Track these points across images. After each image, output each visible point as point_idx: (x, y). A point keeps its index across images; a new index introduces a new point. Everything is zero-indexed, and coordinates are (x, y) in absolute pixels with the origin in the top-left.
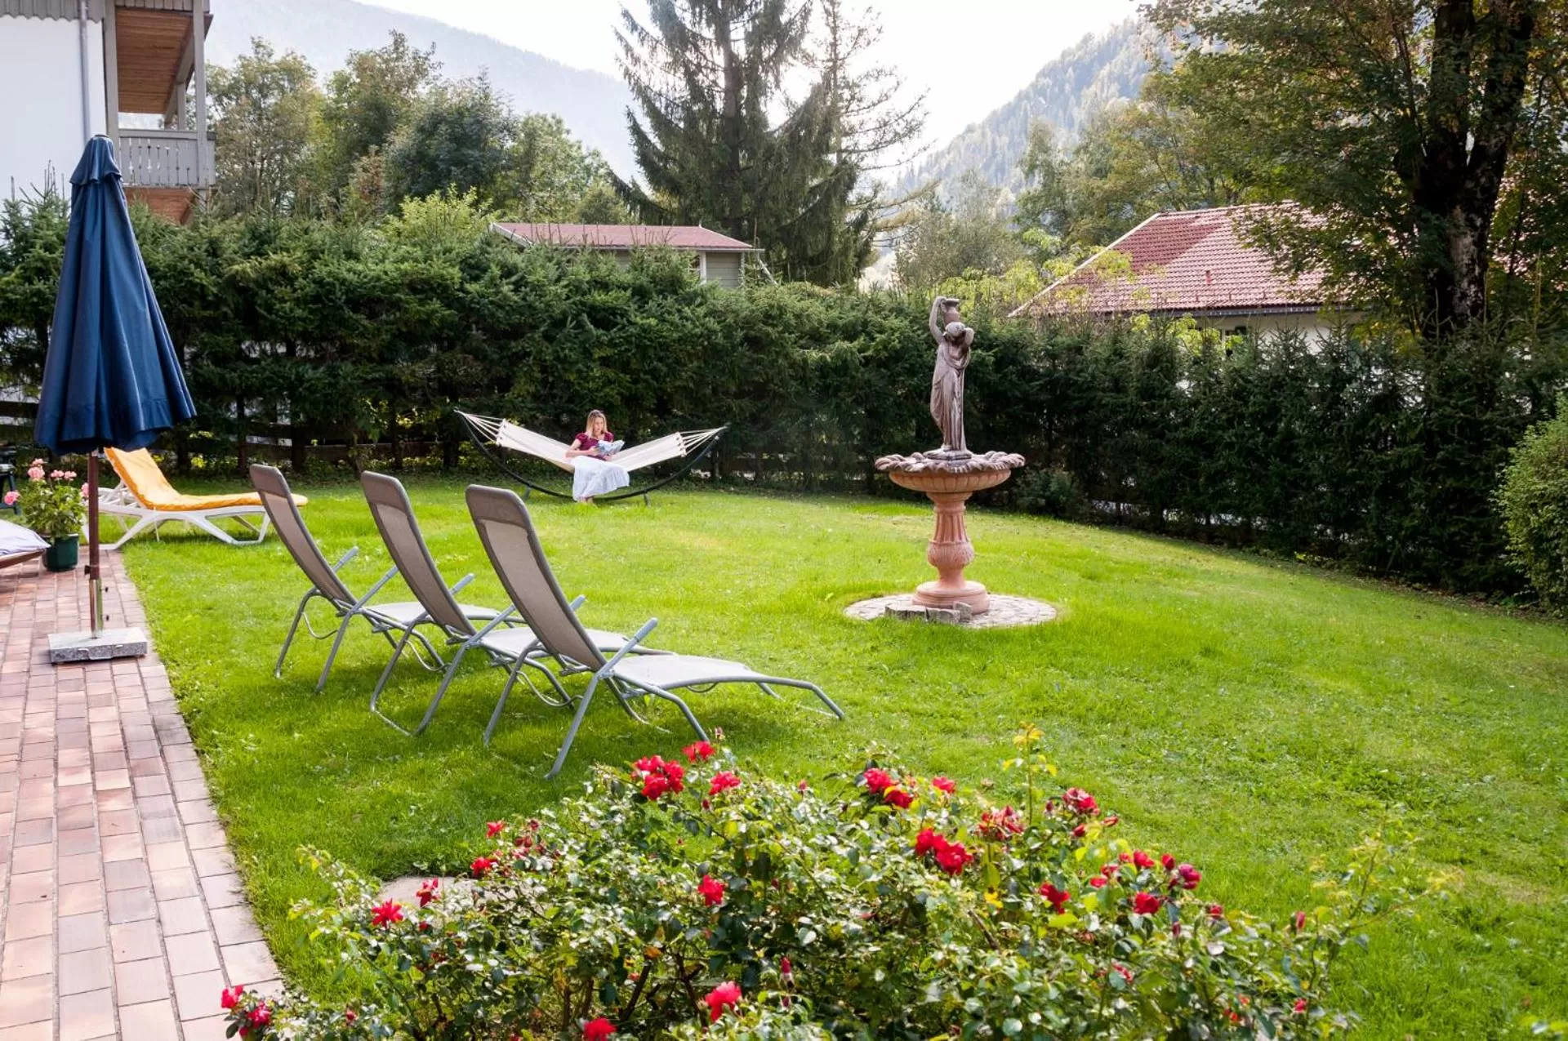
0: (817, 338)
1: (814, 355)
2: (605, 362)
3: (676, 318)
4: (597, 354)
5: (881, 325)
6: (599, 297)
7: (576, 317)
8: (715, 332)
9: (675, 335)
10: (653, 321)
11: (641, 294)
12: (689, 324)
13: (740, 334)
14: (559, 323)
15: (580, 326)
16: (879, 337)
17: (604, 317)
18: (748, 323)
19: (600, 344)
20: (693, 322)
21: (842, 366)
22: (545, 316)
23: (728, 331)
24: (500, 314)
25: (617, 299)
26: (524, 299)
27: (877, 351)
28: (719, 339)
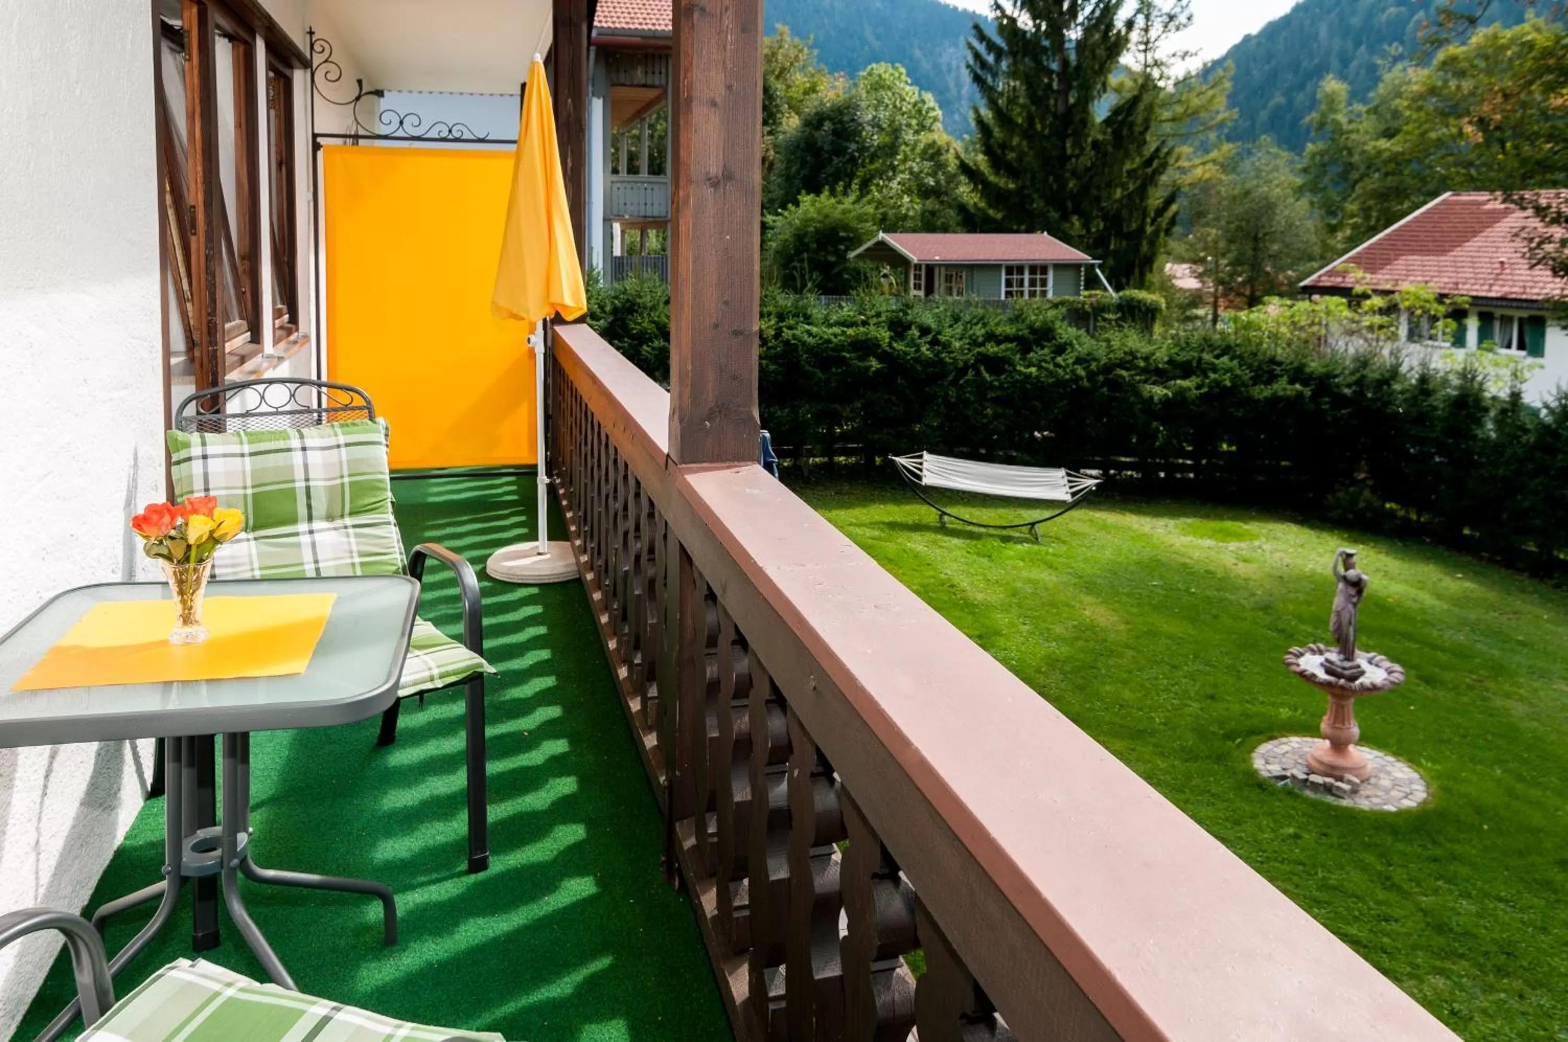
0: (1161, 375)
1: (1159, 391)
2: (996, 401)
3: (1051, 367)
4: (991, 395)
5: (1213, 364)
6: (992, 349)
7: (975, 367)
8: (1081, 378)
9: (1051, 380)
10: (1033, 370)
11: (1025, 345)
12: (1060, 371)
13: (1101, 378)
14: (963, 372)
15: (978, 373)
16: (1212, 376)
17: (996, 364)
18: (1108, 369)
19: (992, 387)
20: (1065, 370)
21: (1179, 401)
22: (952, 368)
23: (1091, 376)
24: (919, 368)
25: (1007, 350)
26: (937, 355)
27: (1210, 387)
28: (1086, 383)
